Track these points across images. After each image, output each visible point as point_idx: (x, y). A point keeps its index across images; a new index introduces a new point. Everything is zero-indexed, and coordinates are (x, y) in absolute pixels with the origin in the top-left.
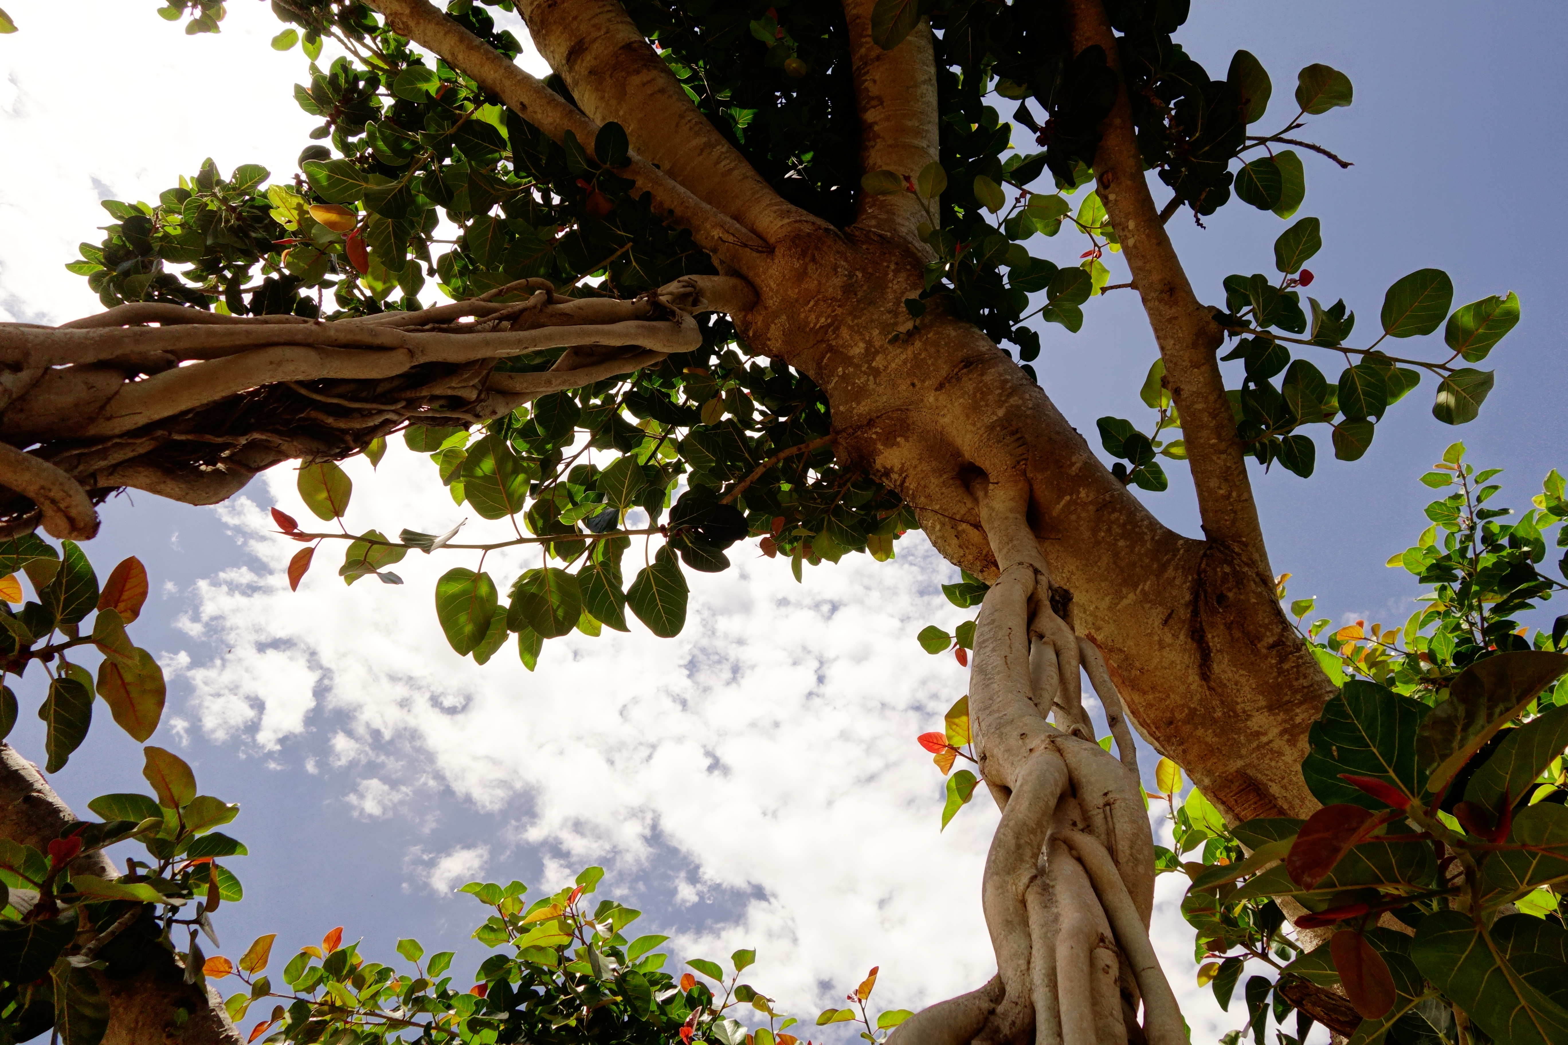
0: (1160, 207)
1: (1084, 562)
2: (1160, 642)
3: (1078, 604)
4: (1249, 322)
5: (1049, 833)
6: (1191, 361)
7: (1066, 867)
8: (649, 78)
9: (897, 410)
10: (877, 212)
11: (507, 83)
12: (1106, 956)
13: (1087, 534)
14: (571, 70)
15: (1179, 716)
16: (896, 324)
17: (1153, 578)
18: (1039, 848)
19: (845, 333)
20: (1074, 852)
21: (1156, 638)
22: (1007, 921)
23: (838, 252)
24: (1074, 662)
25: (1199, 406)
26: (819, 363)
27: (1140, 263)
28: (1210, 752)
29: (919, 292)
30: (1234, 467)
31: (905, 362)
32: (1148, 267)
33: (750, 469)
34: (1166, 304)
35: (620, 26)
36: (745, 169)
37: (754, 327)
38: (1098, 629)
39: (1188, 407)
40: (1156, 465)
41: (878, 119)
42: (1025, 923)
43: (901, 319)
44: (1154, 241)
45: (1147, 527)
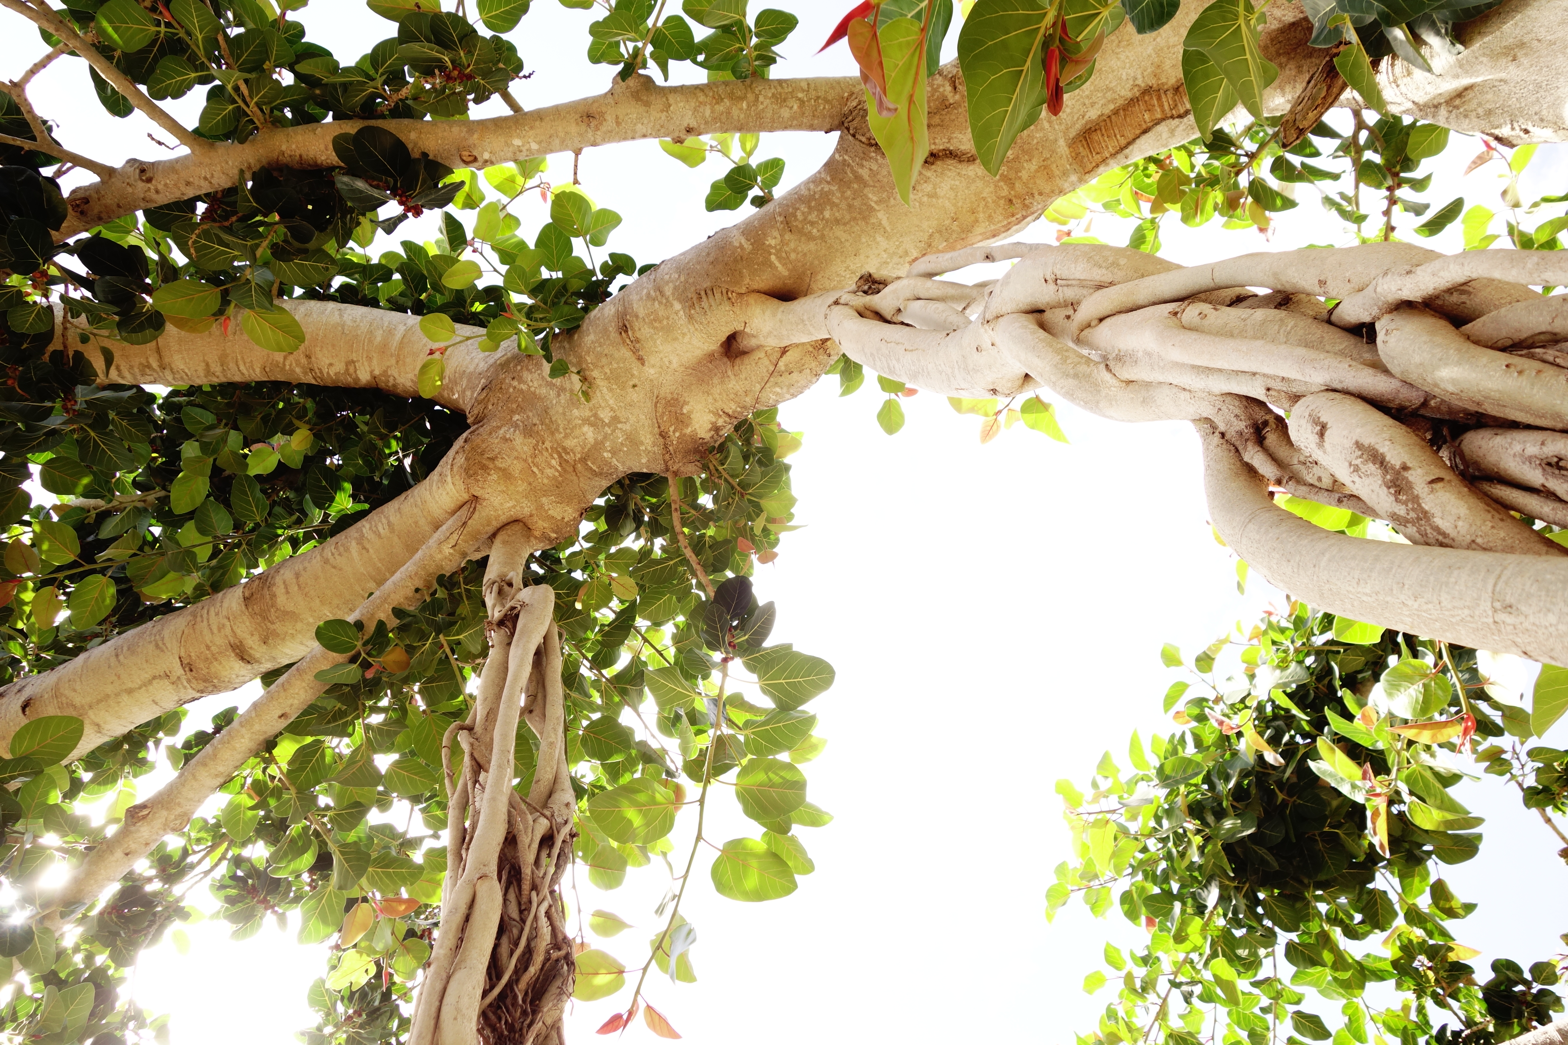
0: (507, 111)
1: (839, 254)
2: (930, 196)
3: (878, 269)
4: (635, 47)
5: (1071, 344)
6: (662, 111)
7: (1104, 334)
8: (283, 586)
9: (656, 406)
10: (459, 388)
11: (257, 727)
12: (1191, 312)
13: (812, 246)
14: (258, 661)
15: (1005, 192)
16: (572, 391)
17: (866, 191)
18: (1083, 356)
19: (570, 443)
20: (1093, 324)
21: (925, 199)
22: (1144, 401)
23: (491, 433)
24: (928, 283)
25: (708, 112)
26: (596, 474)
27: (557, 141)
28: (1045, 169)
29: (544, 362)
30: (773, 90)
31: (611, 390)
32: (562, 134)
33: (685, 562)
34: (601, 124)
35: (225, 605)
36: (391, 510)
37: (547, 531)
38: (906, 253)
39: (706, 123)
40: (759, 166)
41: (368, 369)
42: (1148, 385)
43: (568, 386)
44: (537, 123)
45: (817, 186)
